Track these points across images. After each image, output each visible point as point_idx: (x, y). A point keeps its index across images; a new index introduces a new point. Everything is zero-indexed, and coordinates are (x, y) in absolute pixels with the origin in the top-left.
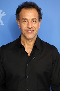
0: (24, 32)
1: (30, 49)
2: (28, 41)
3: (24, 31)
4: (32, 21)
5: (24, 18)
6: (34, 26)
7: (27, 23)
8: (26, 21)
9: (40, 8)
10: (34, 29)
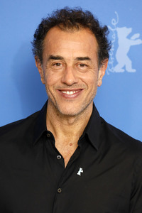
0: (53, 92)
1: (71, 145)
2: (65, 122)
3: (51, 89)
4: (77, 64)
5: (55, 55)
6: (83, 78)
7: (61, 70)
8: (58, 64)
9: (106, 28)
10: (81, 85)
